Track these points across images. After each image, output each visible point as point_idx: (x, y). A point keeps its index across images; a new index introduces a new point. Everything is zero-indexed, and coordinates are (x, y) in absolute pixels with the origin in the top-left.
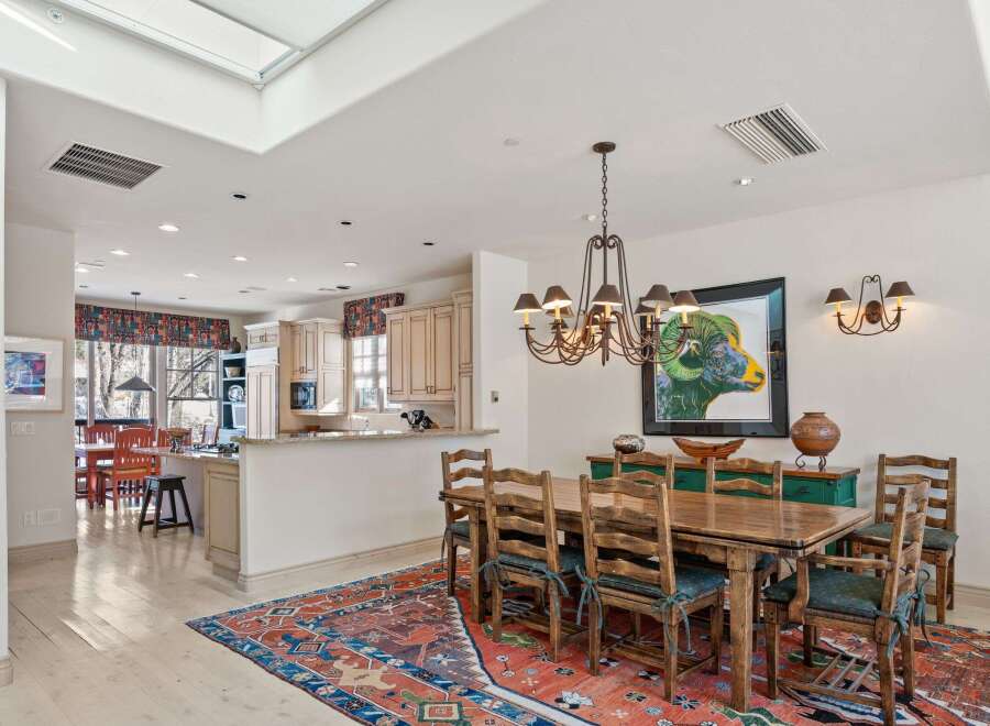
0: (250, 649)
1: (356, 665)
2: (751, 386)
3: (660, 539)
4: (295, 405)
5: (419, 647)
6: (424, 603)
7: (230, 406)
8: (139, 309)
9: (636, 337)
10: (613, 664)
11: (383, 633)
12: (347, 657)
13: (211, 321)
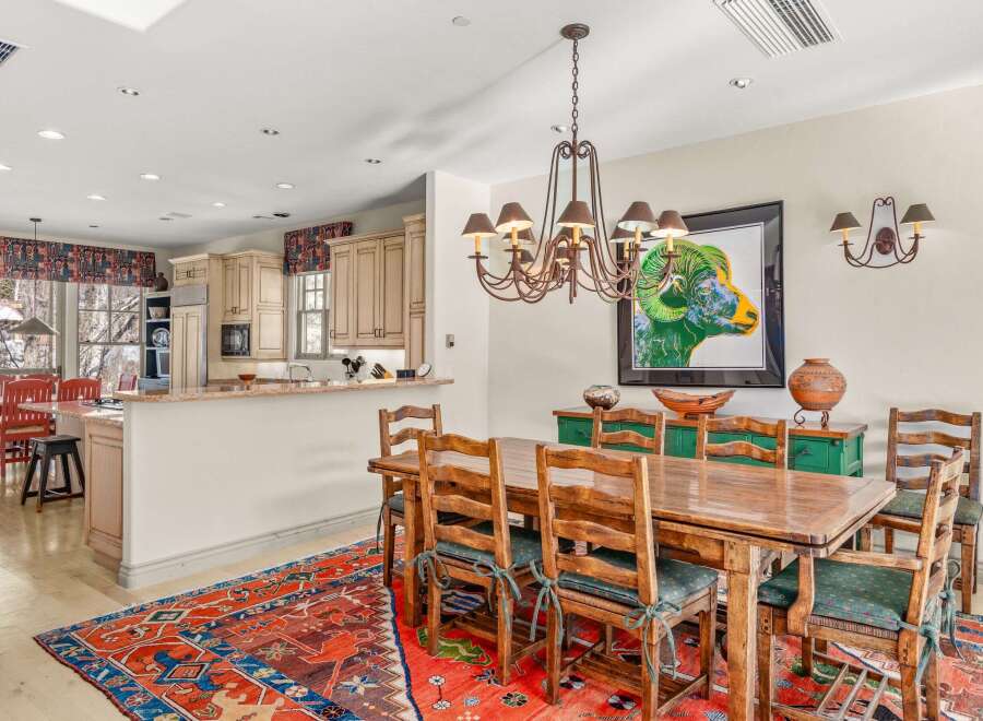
0: (108, 676)
1: (243, 697)
2: (741, 328)
3: (637, 530)
4: (227, 351)
5: (331, 666)
6: (349, 598)
7: (154, 352)
8: (40, 238)
9: (610, 267)
10: (577, 686)
11: (289, 646)
12: (233, 685)
13: (132, 254)
